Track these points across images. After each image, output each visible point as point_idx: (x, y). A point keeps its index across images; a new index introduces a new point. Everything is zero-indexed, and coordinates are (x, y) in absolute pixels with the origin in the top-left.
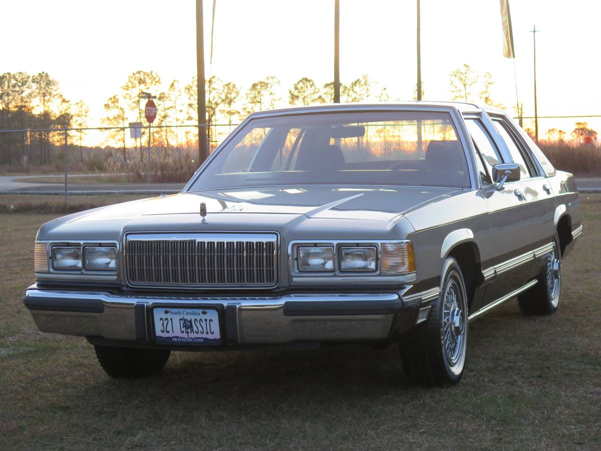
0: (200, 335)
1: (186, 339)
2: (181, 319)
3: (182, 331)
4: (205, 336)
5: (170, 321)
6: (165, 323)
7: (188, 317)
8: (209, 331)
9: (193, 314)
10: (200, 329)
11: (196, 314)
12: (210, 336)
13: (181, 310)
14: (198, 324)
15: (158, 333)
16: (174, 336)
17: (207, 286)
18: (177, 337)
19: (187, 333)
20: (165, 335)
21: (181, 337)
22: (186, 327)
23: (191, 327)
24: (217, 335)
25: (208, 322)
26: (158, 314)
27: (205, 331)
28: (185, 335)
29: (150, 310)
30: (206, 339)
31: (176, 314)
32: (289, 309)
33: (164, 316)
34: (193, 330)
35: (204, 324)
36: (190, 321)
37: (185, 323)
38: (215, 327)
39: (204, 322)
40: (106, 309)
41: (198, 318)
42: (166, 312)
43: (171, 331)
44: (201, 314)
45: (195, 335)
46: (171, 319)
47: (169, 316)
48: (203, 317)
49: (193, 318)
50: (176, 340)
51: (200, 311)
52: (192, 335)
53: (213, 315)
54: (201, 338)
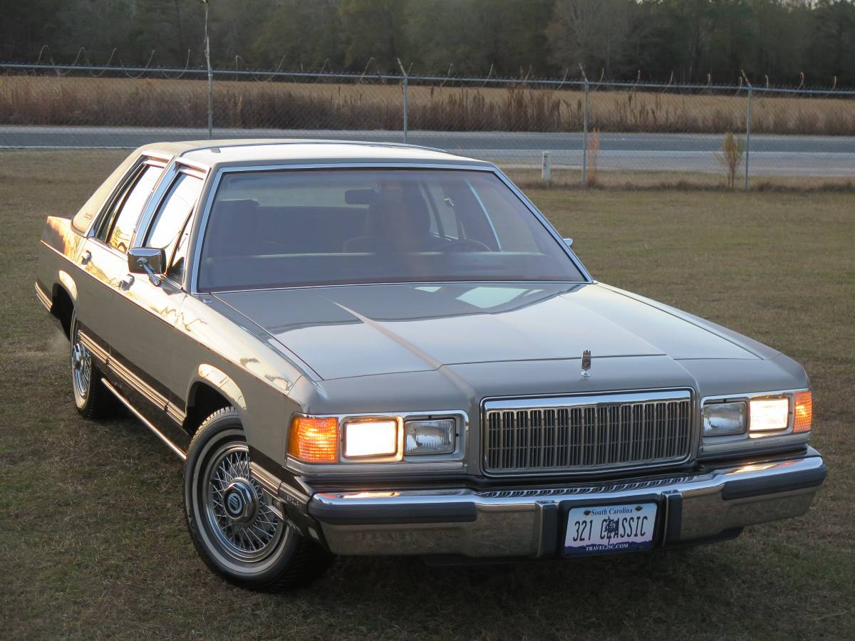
0: (626, 539)
1: (605, 547)
2: (605, 520)
3: (603, 536)
4: (632, 539)
5: (589, 524)
6: (582, 527)
7: (614, 517)
8: (639, 533)
9: (624, 511)
10: (628, 531)
11: (628, 511)
12: (639, 539)
13: (608, 508)
14: (626, 525)
15: (569, 542)
16: (590, 544)
17: (606, 466)
18: (593, 545)
19: (609, 538)
20: (578, 544)
21: (600, 545)
22: (609, 530)
23: (617, 529)
24: (648, 537)
25: (640, 521)
26: (575, 516)
27: (634, 533)
28: (605, 542)
30: (633, 543)
31: (599, 513)
33: (582, 518)
34: (617, 534)
35: (634, 524)
36: (617, 523)
37: (609, 525)
38: (649, 528)
39: (636, 520)
40: (480, 515)
41: (628, 516)
42: (587, 513)
43: (587, 538)
44: (634, 510)
45: (620, 540)
46: (591, 522)
47: (588, 518)
48: (635, 514)
49: (621, 516)
50: (591, 549)
51: (633, 507)
52: (614, 541)
53: (650, 511)
54: (626, 543)
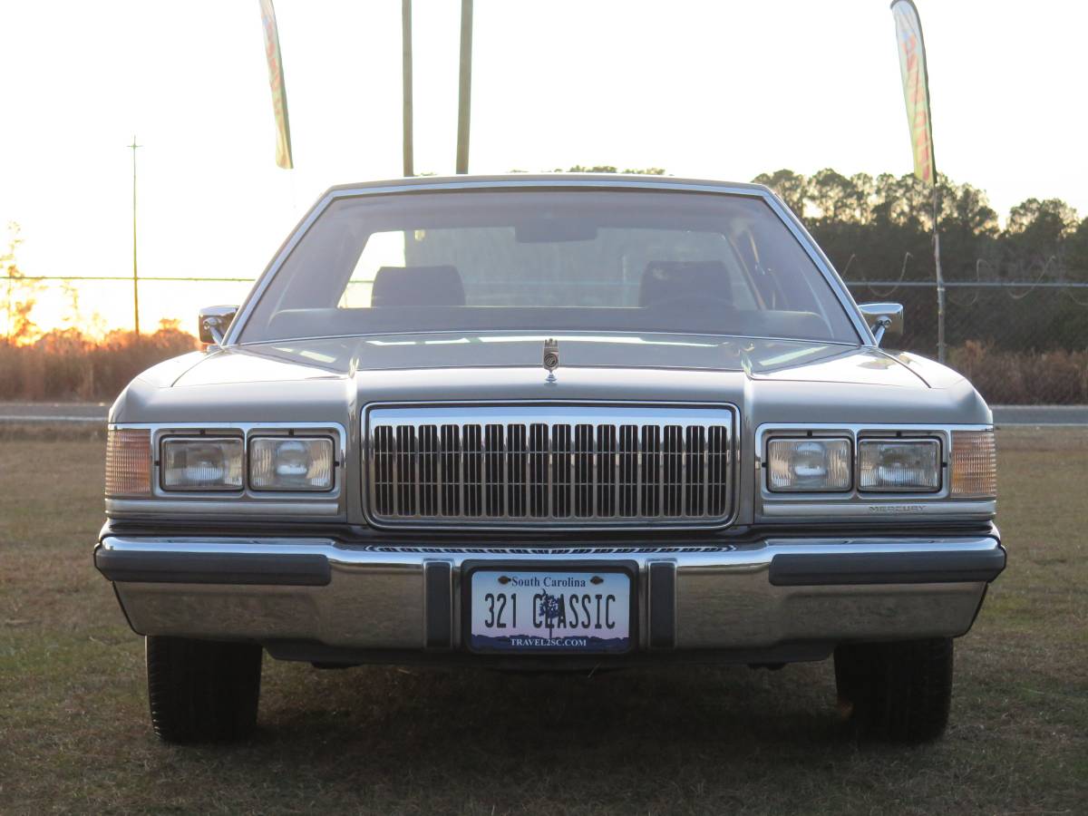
0: (580, 631)
1: (545, 641)
2: (537, 596)
3: (538, 622)
4: (591, 632)
5: (510, 602)
6: (498, 605)
7: (555, 592)
8: (603, 622)
9: (570, 583)
10: (583, 617)
11: (577, 583)
12: (605, 634)
13: (540, 576)
14: (578, 607)
15: (478, 628)
16: (517, 634)
17: (573, 522)
18: (523, 637)
19: (550, 626)
20: (495, 632)
21: (534, 637)
22: (548, 613)
23: (561, 612)
24: (622, 631)
25: (603, 602)
26: (483, 585)
27: (594, 622)
28: (543, 632)
29: (465, 577)
30: (594, 640)
31: (526, 583)
32: (782, 571)
33: (497, 589)
34: (564, 621)
35: (592, 607)
36: (561, 601)
37: (546, 604)
38: (620, 613)
39: (594, 601)
40: (335, 576)
41: (580, 592)
42: (504, 581)
43: (509, 623)
44: (588, 583)
45: (569, 632)
46: (514, 597)
47: (508, 590)
48: (592, 590)
49: (567, 592)
50: (519, 642)
51: (587, 577)
52: (560, 632)
53: (619, 586)
54: (583, 638)
